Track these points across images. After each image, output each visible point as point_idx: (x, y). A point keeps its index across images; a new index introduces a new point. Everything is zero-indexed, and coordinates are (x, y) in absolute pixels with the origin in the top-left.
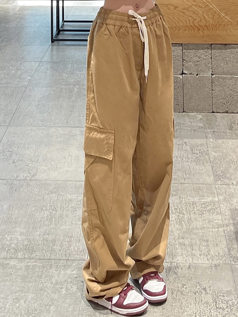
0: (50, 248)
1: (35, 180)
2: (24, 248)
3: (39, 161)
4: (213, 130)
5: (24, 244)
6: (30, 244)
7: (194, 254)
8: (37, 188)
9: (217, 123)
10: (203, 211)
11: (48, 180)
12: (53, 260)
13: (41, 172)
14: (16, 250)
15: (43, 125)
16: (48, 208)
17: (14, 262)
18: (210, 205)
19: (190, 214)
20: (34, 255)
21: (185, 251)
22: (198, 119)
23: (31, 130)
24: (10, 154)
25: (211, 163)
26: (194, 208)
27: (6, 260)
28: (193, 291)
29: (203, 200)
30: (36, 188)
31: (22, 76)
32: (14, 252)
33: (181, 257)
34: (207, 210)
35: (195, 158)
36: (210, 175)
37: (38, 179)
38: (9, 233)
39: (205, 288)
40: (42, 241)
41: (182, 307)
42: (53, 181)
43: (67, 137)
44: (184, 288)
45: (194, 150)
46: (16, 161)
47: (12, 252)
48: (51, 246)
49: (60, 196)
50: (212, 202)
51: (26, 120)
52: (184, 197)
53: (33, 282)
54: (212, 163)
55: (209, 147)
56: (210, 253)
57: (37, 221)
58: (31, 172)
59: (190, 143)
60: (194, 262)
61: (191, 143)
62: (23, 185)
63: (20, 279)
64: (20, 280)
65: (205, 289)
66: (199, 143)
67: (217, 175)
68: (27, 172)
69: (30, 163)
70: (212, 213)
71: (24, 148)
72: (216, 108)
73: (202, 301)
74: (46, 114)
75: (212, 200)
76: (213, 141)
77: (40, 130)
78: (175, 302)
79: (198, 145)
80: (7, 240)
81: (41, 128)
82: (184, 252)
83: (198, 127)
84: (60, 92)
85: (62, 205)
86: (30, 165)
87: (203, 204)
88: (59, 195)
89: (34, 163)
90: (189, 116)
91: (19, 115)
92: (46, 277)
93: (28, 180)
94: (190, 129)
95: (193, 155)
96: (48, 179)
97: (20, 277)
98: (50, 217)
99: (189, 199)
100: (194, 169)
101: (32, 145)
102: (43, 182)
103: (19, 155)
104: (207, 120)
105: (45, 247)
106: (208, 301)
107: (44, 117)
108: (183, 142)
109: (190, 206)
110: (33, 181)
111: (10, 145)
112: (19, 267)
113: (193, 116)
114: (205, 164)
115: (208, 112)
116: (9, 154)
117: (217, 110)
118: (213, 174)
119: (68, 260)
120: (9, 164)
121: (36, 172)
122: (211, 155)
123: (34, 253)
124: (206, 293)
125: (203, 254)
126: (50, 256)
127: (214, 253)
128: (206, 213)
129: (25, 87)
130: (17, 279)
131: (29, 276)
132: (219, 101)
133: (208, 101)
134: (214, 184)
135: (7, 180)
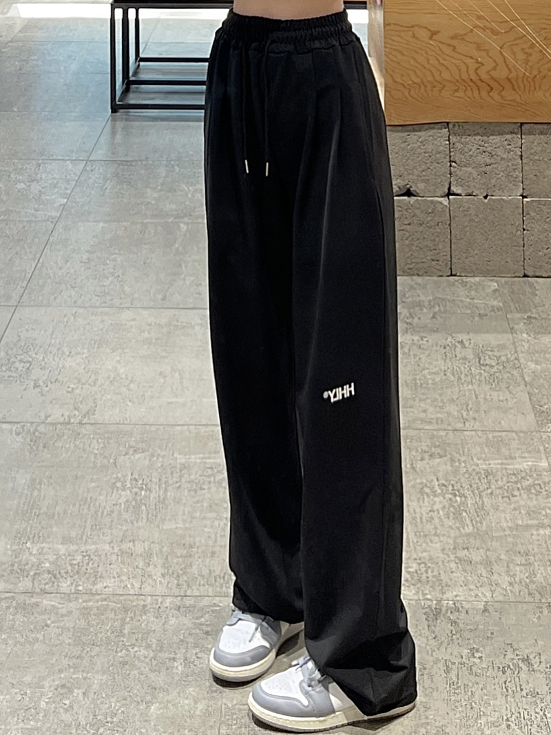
0: (140, 571)
1: (91, 424)
2: (75, 571)
3: (99, 383)
4: (529, 314)
5: (74, 562)
6: (89, 562)
7: (496, 582)
8: (98, 441)
9: (537, 300)
10: (513, 489)
11: (124, 424)
12: (149, 595)
13: (105, 407)
14: (54, 576)
15: (103, 305)
16: (129, 485)
17: (51, 601)
18: (528, 478)
19: (480, 497)
20: (99, 586)
21: (473, 575)
22: (489, 291)
23: (75, 315)
24: (26, 368)
25: (526, 386)
26: (489, 482)
27: (32, 597)
28: (498, 665)
29: (511, 467)
30: (95, 442)
31: (44, 197)
32: (50, 578)
33: (465, 588)
34: (522, 486)
35: (486, 374)
36: (525, 413)
37: (99, 422)
38: (36, 538)
39: (528, 657)
40: (118, 555)
41: (473, 704)
42: (137, 426)
43: (165, 330)
44: (475, 657)
45: (483, 358)
46: (41, 383)
47: (45, 580)
48: (141, 565)
49: (155, 458)
50: (533, 470)
51: (61, 294)
52: (463, 459)
53: (101, 645)
54: (528, 386)
55: (519, 352)
56: (534, 579)
57: (103, 512)
58: (81, 407)
59: (472, 342)
60: (496, 599)
61: (474, 343)
62: (63, 433)
63: (70, 638)
64: (70, 641)
65: (526, 660)
66: (494, 343)
67: (543, 412)
68: (72, 407)
69: (77, 387)
70: (536, 495)
71: (60, 356)
72: (533, 267)
73: (522, 690)
74: (110, 279)
75: (535, 465)
76: (529, 338)
77: (96, 315)
78: (457, 691)
79: (493, 348)
80: (31, 554)
81: (100, 310)
82: (470, 578)
83: (491, 309)
84: (141, 233)
85: (164, 476)
86: (77, 391)
87: (510, 474)
88: (152, 455)
89: (87, 386)
90: (464, 284)
91: (41, 283)
92: (134, 633)
93: (73, 423)
94: (469, 312)
95: (483, 368)
96: (123, 421)
97: (70, 631)
98: (134, 503)
99: (478, 465)
100: (485, 399)
101: (79, 349)
102: (113, 428)
103: (49, 370)
104: (513, 292)
105: (127, 568)
106: (536, 690)
107: (104, 286)
108: (454, 342)
109: (479, 479)
110: (87, 426)
111: (25, 347)
112: (64, 611)
113: (475, 285)
114: (511, 387)
115: (514, 275)
116: (23, 367)
117: (535, 272)
118: (534, 410)
119: (186, 596)
120: (25, 390)
121: (93, 405)
122: (525, 368)
123: (100, 581)
124: (531, 669)
125: (518, 582)
126: (140, 588)
127: (544, 580)
128: (520, 495)
129: (52, 222)
130: (61, 638)
131: (92, 630)
132: (540, 253)
133: (512, 252)
134: (537, 431)
135: (22, 424)
